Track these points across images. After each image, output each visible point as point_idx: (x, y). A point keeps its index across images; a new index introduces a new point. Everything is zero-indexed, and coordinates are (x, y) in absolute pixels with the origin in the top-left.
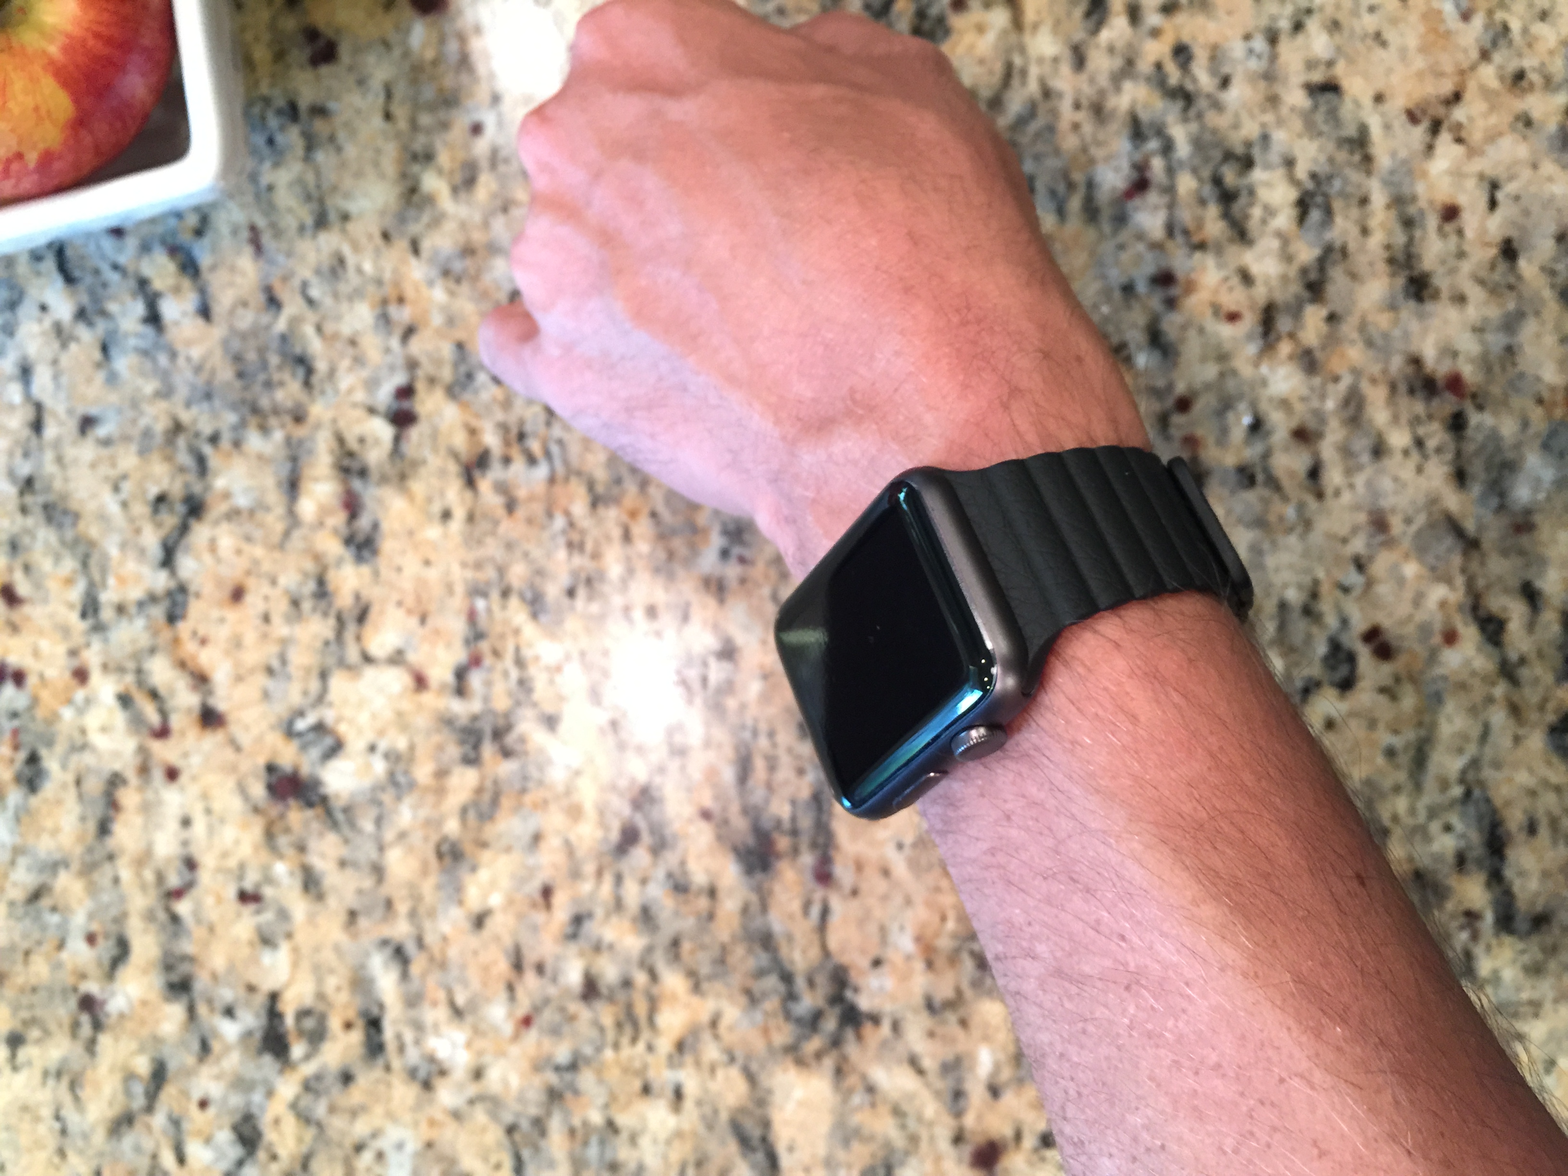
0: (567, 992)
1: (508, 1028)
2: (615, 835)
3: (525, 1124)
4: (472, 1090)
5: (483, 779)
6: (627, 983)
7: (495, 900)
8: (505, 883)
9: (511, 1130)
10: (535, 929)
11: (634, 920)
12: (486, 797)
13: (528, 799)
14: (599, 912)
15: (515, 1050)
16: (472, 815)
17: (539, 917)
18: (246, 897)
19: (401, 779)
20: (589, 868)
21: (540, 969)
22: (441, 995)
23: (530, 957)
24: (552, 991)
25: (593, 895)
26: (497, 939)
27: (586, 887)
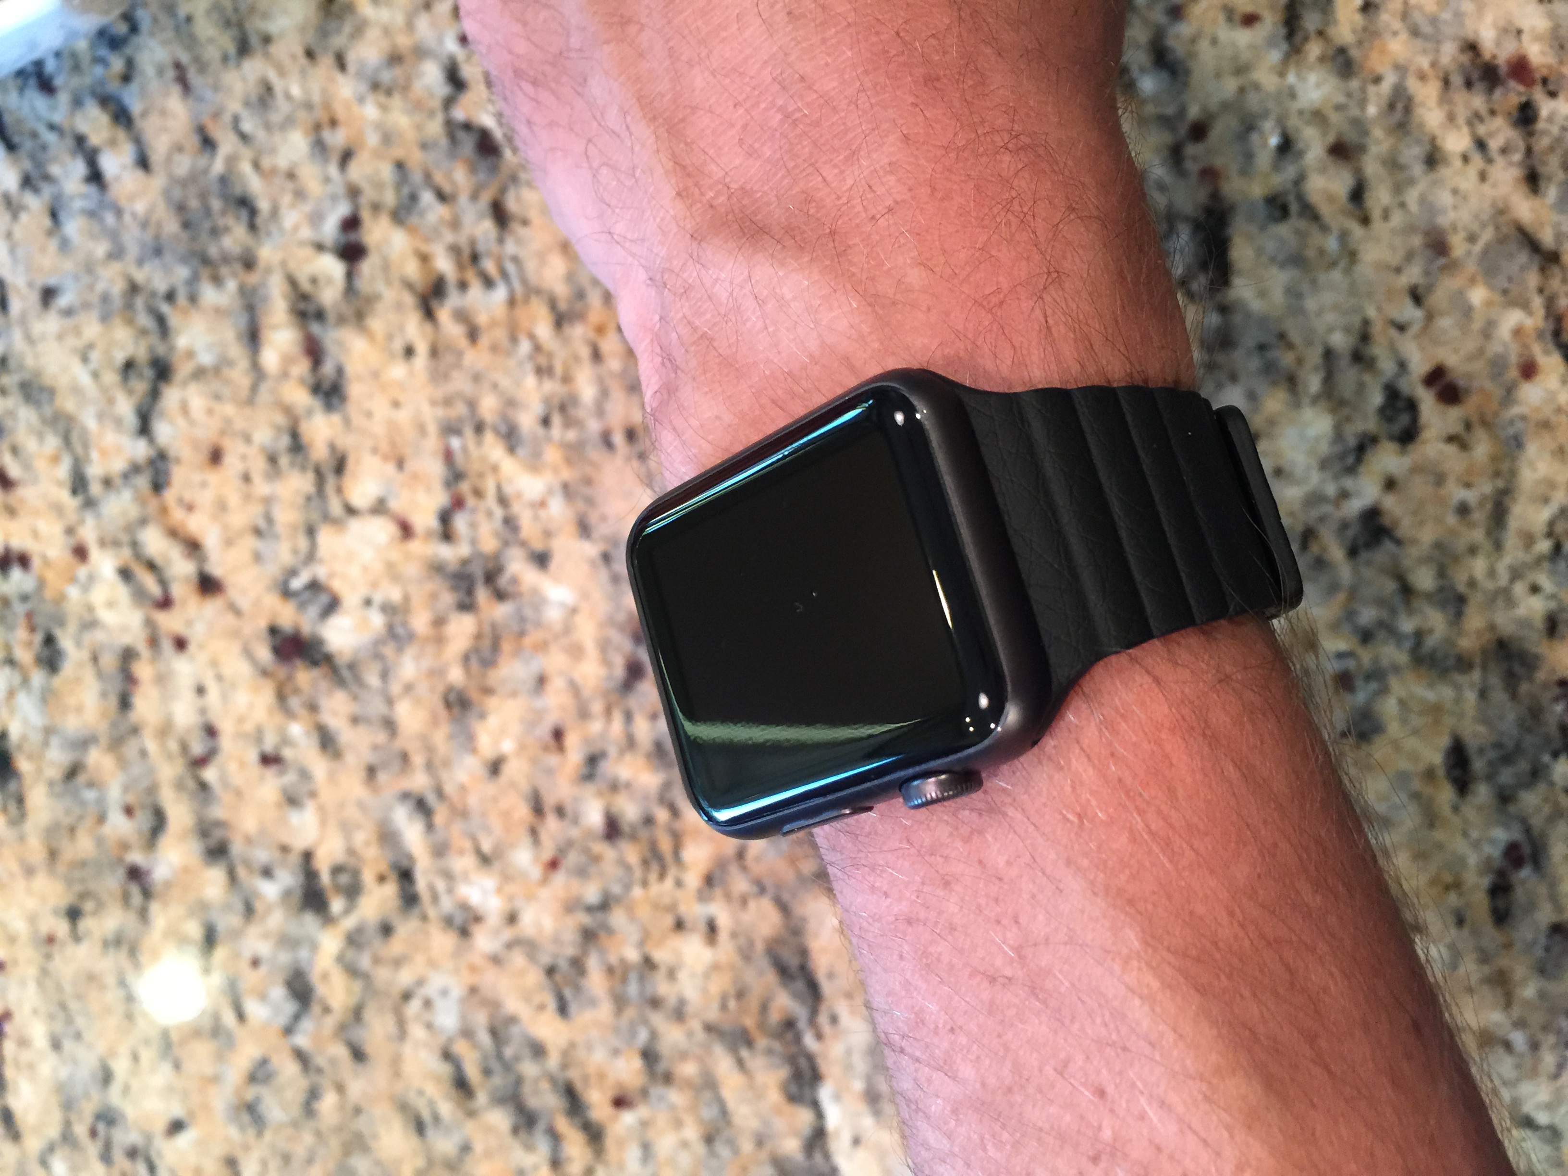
0: (589, 834)
1: (536, 872)
2: (619, 671)
3: (563, 965)
4: (508, 934)
5: (480, 624)
6: (649, 821)
7: (507, 746)
8: (515, 728)
9: (551, 971)
10: (550, 772)
11: (648, 756)
12: (487, 643)
13: (528, 641)
14: (612, 751)
15: (545, 893)
16: (474, 664)
17: (553, 760)
18: (269, 760)
19: (400, 631)
20: (597, 707)
21: (560, 811)
22: (467, 844)
23: (550, 801)
24: (575, 833)
25: (604, 735)
26: (513, 785)
27: (596, 726)
